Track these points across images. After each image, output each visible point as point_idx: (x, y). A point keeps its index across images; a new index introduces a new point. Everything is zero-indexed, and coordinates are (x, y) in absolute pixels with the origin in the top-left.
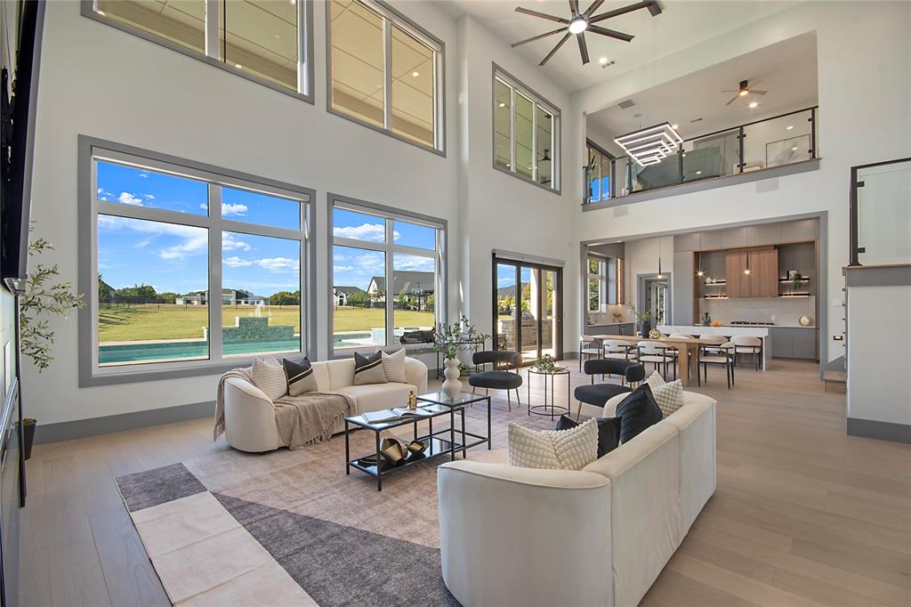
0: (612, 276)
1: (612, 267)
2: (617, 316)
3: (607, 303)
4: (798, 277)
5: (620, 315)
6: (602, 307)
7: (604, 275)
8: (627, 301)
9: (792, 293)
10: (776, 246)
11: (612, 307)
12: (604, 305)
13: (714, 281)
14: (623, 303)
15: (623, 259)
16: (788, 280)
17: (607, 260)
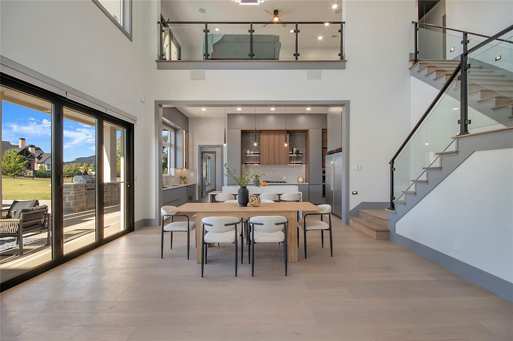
0: (179, 145)
1: (179, 137)
2: (183, 178)
3: (175, 167)
4: (297, 152)
5: (185, 178)
6: (171, 171)
7: (173, 143)
8: (190, 167)
9: (295, 162)
10: (288, 132)
11: (179, 171)
12: (173, 169)
13: (252, 153)
14: (187, 167)
15: (187, 132)
16: (292, 154)
17: (176, 130)
